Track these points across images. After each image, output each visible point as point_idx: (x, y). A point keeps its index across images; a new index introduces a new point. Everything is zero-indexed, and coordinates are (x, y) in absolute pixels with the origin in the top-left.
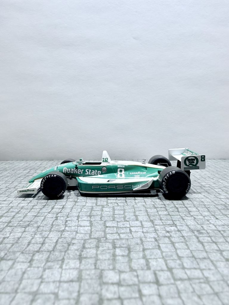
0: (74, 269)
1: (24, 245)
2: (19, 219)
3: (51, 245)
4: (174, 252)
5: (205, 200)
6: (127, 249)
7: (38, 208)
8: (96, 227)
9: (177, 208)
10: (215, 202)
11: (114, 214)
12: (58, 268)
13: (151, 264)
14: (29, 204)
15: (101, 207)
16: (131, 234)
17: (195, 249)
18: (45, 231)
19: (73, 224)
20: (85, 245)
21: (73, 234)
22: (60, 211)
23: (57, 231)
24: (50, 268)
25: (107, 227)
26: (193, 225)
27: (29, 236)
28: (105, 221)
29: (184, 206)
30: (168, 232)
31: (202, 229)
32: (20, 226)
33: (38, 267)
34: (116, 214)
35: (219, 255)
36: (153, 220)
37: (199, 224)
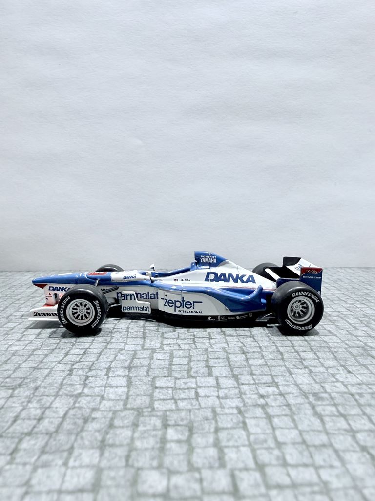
0: (88, 466)
1: (7, 422)
2: (6, 374)
3: (54, 421)
4: (271, 433)
5: (330, 339)
6: (187, 428)
7: (41, 353)
8: (138, 388)
9: (281, 354)
10: (347, 342)
11: (171, 365)
12: (60, 466)
13: (226, 458)
14: (26, 346)
15: (150, 352)
16: (197, 400)
17: (307, 428)
18: (48, 396)
19: (97, 383)
20: (114, 421)
21: (95, 401)
22: (78, 359)
23: (67, 395)
24: (46, 465)
25: (156, 388)
26: (307, 384)
27: (18, 405)
28: (155, 377)
29: (294, 349)
30: (262, 396)
31: (322, 390)
32: (5, 386)
33: (25, 464)
34: (174, 365)
35: (349, 439)
36: (237, 375)
37: (316, 382)
